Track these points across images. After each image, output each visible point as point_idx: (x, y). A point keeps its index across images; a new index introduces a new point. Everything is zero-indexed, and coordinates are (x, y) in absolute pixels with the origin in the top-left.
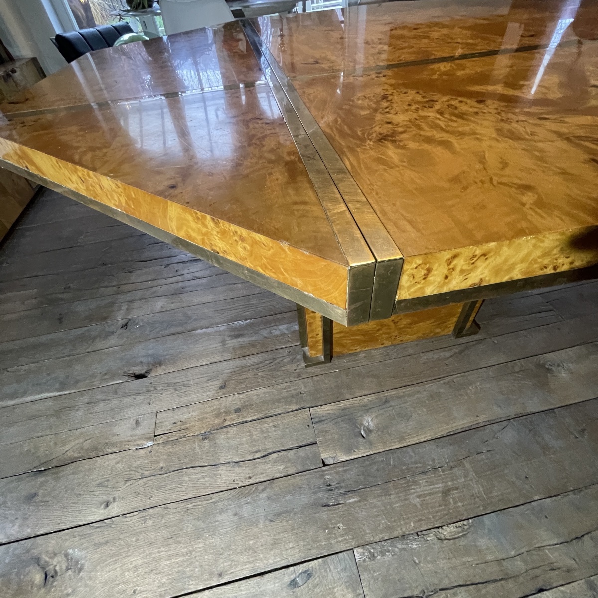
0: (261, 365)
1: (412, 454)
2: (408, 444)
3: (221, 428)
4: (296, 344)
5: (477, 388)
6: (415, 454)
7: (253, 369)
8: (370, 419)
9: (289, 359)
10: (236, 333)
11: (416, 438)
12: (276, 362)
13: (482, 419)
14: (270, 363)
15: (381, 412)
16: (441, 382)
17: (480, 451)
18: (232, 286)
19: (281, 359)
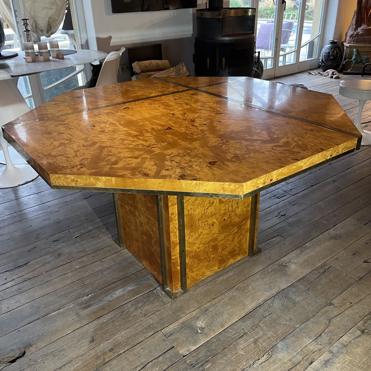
0: (114, 318)
1: (231, 331)
2: (227, 327)
3: (104, 364)
4: (134, 298)
5: (253, 286)
6: (233, 330)
7: (110, 323)
8: (201, 323)
9: (133, 309)
10: (85, 305)
11: (230, 322)
12: (124, 313)
13: (261, 300)
14: (121, 315)
15: (205, 316)
16: (233, 289)
17: (265, 316)
18: (63, 276)
19: (128, 310)
